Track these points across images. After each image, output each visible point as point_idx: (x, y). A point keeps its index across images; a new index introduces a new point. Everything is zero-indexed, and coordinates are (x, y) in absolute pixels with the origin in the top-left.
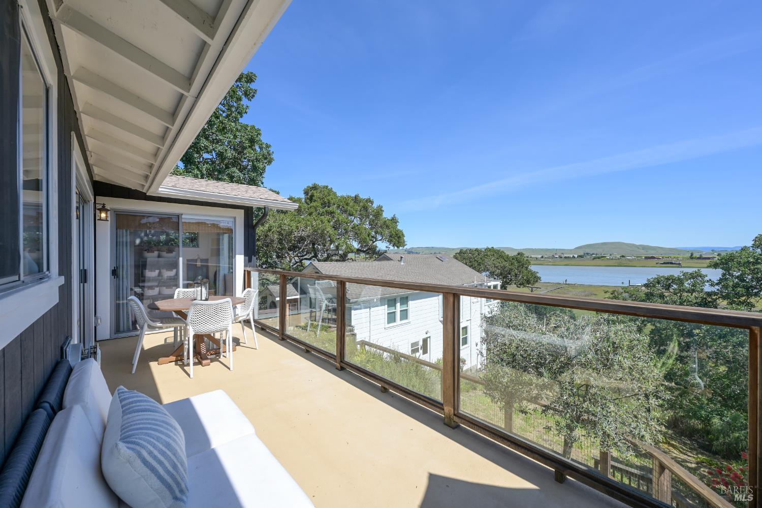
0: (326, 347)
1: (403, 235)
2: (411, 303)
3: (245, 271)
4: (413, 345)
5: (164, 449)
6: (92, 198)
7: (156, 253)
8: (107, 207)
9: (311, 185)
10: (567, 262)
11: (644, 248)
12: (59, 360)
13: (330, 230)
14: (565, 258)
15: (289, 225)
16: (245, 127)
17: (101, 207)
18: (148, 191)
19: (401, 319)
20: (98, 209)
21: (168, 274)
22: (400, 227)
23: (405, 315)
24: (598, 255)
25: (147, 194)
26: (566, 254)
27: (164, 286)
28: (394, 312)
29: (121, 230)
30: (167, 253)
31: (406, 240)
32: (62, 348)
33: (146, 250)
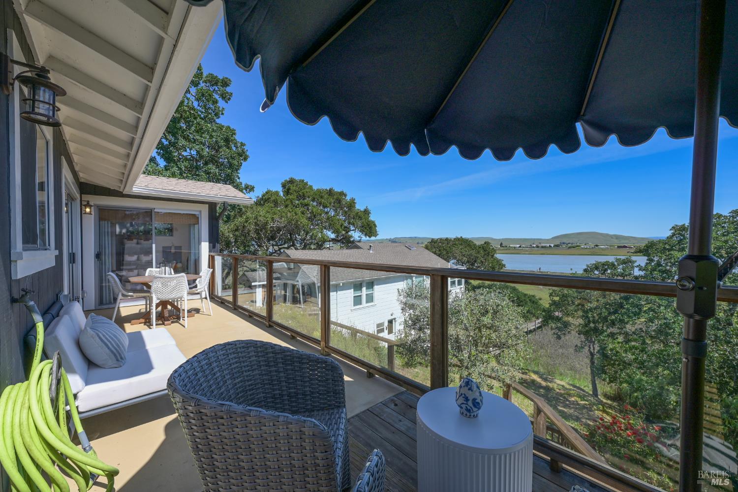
0: (290, 324)
1: (375, 226)
2: (376, 287)
3: (209, 255)
4: (378, 325)
5: (113, 337)
6: (78, 196)
7: (135, 241)
8: (92, 203)
9: (288, 180)
10: (543, 251)
11: (617, 237)
12: (56, 301)
13: (304, 221)
14: (542, 247)
15: (264, 216)
16: (221, 127)
17: (86, 203)
18: (123, 191)
19: (367, 302)
20: (84, 205)
21: (144, 259)
22: (372, 218)
23: (370, 299)
24: (573, 245)
25: (124, 193)
26: (543, 243)
27: (141, 269)
28: (360, 296)
29: (103, 222)
30: (144, 240)
31: (378, 230)
32: (57, 295)
33: (126, 239)
